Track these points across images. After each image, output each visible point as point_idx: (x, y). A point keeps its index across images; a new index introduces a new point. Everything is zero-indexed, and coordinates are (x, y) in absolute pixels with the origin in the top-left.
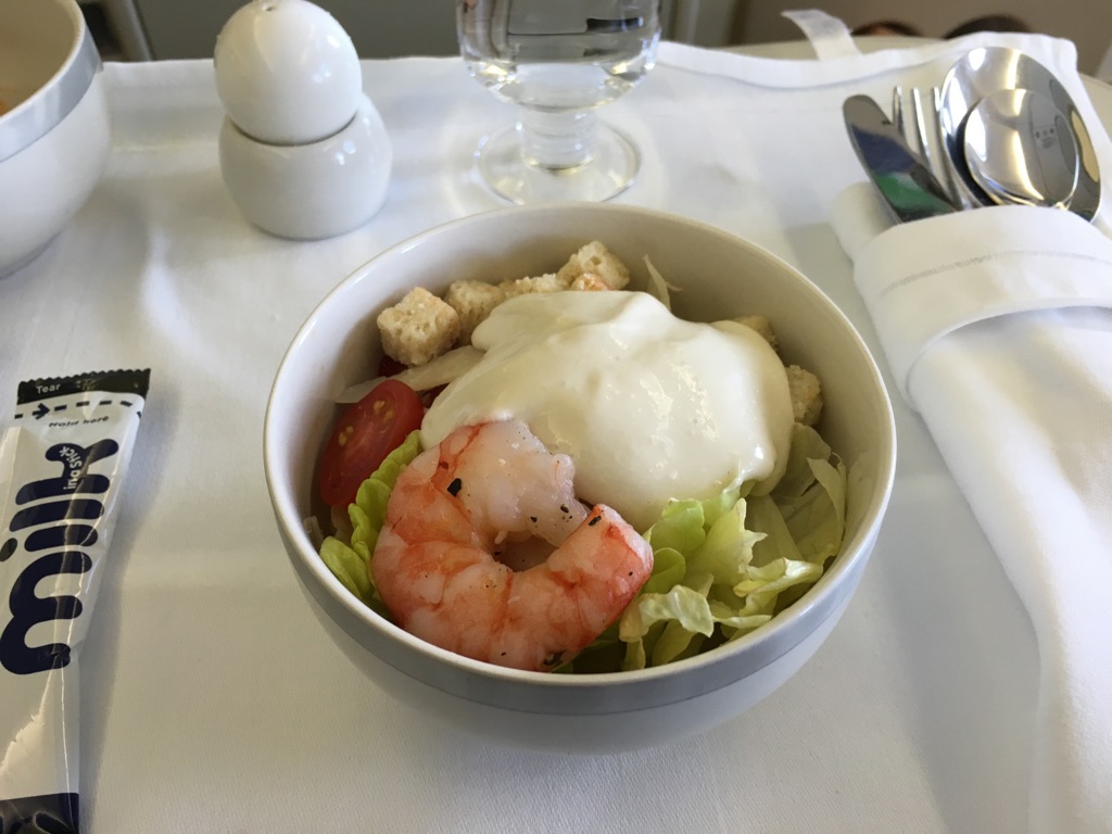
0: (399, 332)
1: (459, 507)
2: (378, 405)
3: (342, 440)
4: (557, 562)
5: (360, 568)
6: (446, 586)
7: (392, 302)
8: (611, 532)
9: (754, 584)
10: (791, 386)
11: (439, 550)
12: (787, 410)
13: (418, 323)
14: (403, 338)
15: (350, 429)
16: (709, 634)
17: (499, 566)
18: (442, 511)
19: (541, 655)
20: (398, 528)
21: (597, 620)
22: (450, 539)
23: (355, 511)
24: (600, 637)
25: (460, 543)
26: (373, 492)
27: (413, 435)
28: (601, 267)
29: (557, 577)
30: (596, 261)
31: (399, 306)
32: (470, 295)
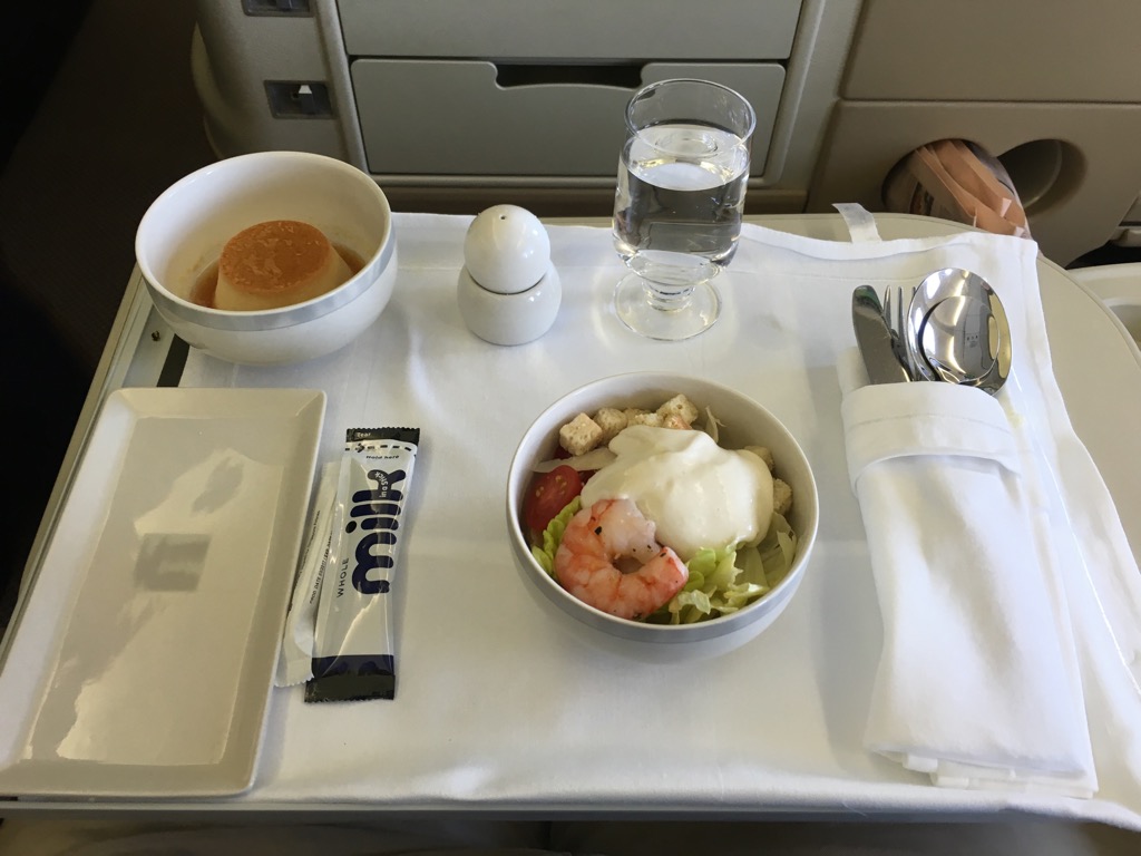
0: (571, 438)
1: (600, 541)
2: (558, 478)
3: (538, 494)
4: (643, 572)
5: (549, 563)
6: (590, 577)
7: (568, 421)
8: (670, 561)
9: (733, 594)
10: (775, 491)
11: (588, 559)
12: (770, 504)
13: (581, 434)
14: (573, 442)
15: (542, 488)
16: (708, 613)
17: (615, 570)
18: (591, 541)
19: (632, 613)
20: (569, 546)
21: (659, 601)
22: (593, 554)
23: (547, 534)
24: (659, 609)
25: (598, 557)
26: (555, 527)
27: (577, 498)
28: (682, 411)
29: (643, 579)
30: (680, 407)
31: (572, 424)
32: (610, 419)
